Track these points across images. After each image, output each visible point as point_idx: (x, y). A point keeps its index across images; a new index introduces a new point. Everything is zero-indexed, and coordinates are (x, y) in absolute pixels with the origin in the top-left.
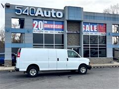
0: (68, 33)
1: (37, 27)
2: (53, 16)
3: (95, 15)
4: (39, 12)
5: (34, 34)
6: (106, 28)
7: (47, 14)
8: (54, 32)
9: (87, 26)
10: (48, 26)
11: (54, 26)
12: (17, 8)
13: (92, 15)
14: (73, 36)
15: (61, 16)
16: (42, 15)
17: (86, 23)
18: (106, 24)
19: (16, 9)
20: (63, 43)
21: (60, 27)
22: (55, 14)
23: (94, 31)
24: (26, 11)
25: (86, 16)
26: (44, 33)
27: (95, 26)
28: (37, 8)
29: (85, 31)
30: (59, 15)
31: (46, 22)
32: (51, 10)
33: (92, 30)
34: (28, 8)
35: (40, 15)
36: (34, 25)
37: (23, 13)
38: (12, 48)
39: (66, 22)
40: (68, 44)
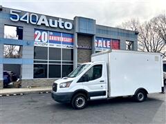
0: (78, 48)
1: (40, 38)
2: (61, 26)
3: (109, 29)
4: (43, 20)
5: (35, 47)
6: (119, 44)
7: (54, 24)
8: (62, 46)
9: (100, 41)
10: (54, 38)
11: (62, 39)
12: (13, 12)
13: (105, 29)
14: (84, 51)
15: (70, 28)
16: (47, 25)
17: (99, 38)
18: (119, 40)
19: (11, 13)
20: (72, 59)
21: (69, 40)
22: (63, 25)
23: (107, 48)
24: (26, 18)
25: (99, 30)
26: (48, 46)
27: (108, 42)
28: (40, 15)
29: (97, 47)
30: (68, 25)
31: (52, 33)
32: (58, 19)
33: (105, 46)
34: (28, 14)
35: (44, 25)
36: (36, 36)
37: (21, 19)
38: (4, 64)
39: (76, 35)
40: (78, 61)
